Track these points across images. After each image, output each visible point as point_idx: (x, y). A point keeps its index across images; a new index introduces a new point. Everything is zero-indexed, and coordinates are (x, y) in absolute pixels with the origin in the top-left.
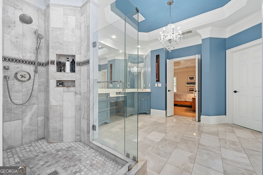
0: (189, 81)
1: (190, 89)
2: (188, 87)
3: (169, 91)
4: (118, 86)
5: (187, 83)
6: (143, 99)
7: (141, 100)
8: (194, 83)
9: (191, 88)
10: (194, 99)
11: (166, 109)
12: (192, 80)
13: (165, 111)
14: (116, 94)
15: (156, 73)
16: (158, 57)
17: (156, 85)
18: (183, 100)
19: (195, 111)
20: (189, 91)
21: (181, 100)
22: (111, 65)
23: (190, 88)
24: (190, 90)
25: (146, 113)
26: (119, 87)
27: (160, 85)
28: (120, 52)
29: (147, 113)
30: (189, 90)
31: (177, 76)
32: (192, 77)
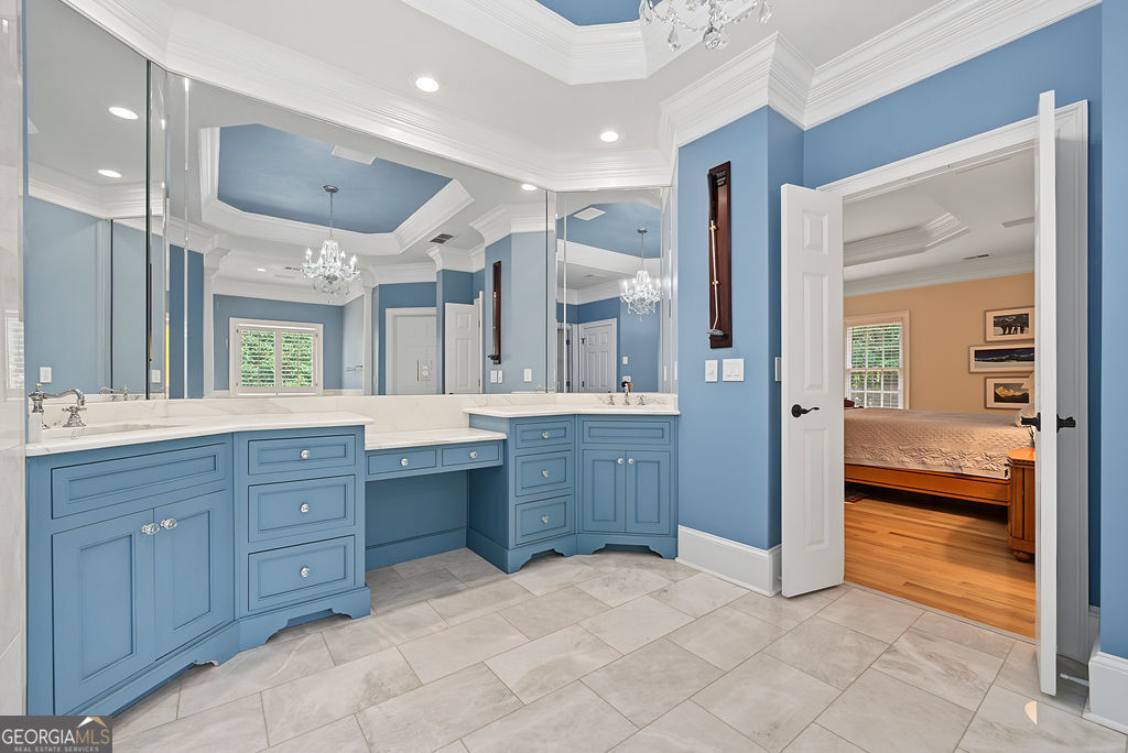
0: (996, 338)
1: (1002, 392)
2: (987, 376)
3: (797, 411)
4: (528, 375)
5: (981, 355)
6: (626, 460)
7: (616, 461)
8: (1028, 355)
9: (1006, 386)
10: (1023, 471)
11: (775, 539)
12: (1019, 336)
13: (765, 555)
14: (470, 427)
15: (712, 287)
16: (720, 178)
17: (711, 367)
18: (937, 465)
19: (1029, 559)
20: (991, 402)
21: (924, 463)
22: (497, 268)
23: (996, 386)
24: (998, 398)
25: (646, 551)
26: (530, 380)
27: (734, 368)
28: (525, 187)
29: (654, 548)
30: (991, 397)
31: (906, 315)
32: (1019, 316)
